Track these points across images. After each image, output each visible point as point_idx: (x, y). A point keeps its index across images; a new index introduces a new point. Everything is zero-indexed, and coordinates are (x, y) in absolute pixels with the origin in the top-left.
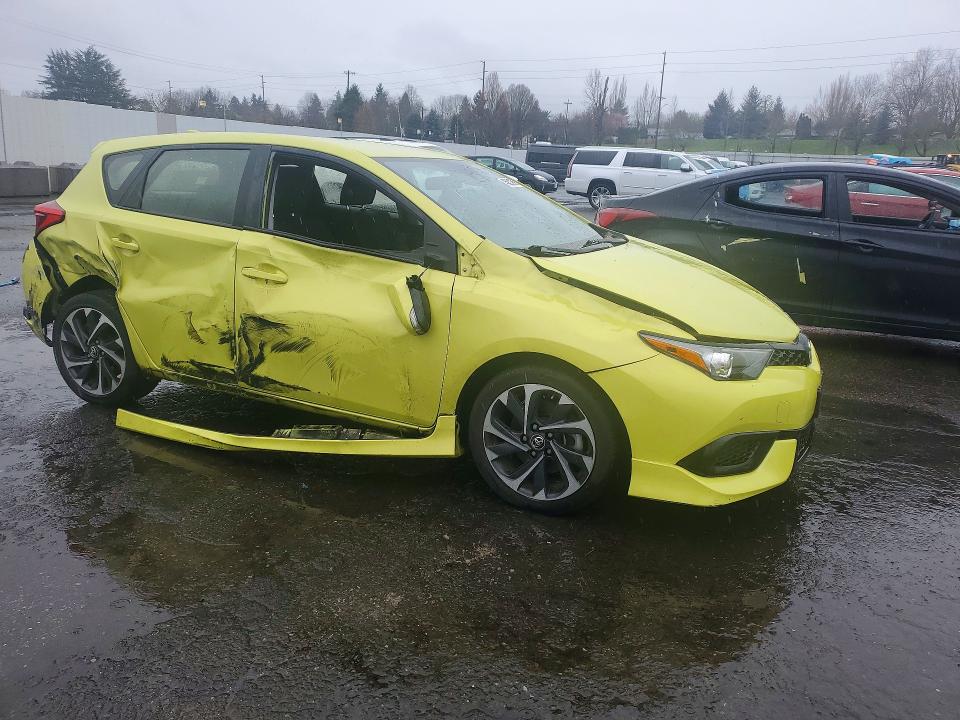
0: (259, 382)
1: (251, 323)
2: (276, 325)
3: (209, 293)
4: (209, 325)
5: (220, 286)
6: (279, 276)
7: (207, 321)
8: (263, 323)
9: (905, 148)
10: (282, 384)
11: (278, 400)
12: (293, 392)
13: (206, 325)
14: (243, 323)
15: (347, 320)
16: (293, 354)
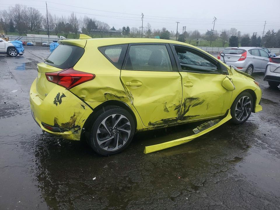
0: (185, 118)
1: (188, 100)
2: (195, 99)
3: (173, 94)
4: (173, 105)
5: (177, 91)
6: (191, 84)
7: (171, 104)
8: (191, 99)
9: (21, 33)
10: (192, 116)
11: (188, 122)
12: (195, 118)
13: (171, 105)
14: (185, 101)
15: (213, 92)
16: (199, 105)
